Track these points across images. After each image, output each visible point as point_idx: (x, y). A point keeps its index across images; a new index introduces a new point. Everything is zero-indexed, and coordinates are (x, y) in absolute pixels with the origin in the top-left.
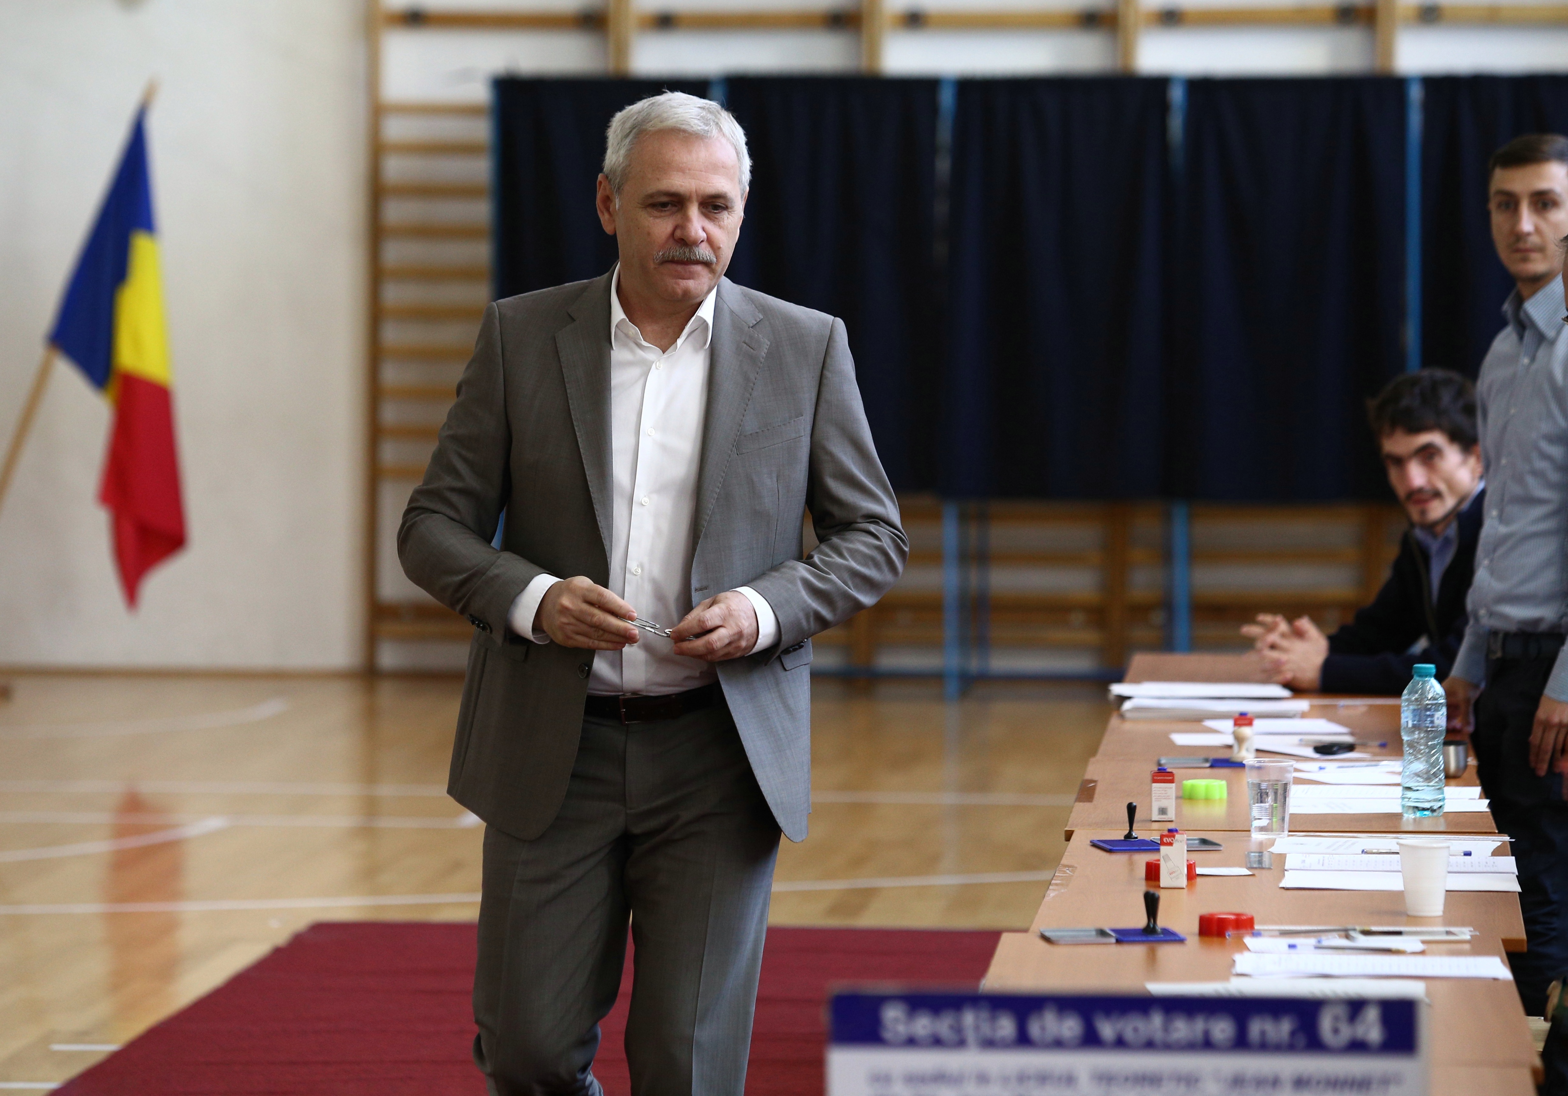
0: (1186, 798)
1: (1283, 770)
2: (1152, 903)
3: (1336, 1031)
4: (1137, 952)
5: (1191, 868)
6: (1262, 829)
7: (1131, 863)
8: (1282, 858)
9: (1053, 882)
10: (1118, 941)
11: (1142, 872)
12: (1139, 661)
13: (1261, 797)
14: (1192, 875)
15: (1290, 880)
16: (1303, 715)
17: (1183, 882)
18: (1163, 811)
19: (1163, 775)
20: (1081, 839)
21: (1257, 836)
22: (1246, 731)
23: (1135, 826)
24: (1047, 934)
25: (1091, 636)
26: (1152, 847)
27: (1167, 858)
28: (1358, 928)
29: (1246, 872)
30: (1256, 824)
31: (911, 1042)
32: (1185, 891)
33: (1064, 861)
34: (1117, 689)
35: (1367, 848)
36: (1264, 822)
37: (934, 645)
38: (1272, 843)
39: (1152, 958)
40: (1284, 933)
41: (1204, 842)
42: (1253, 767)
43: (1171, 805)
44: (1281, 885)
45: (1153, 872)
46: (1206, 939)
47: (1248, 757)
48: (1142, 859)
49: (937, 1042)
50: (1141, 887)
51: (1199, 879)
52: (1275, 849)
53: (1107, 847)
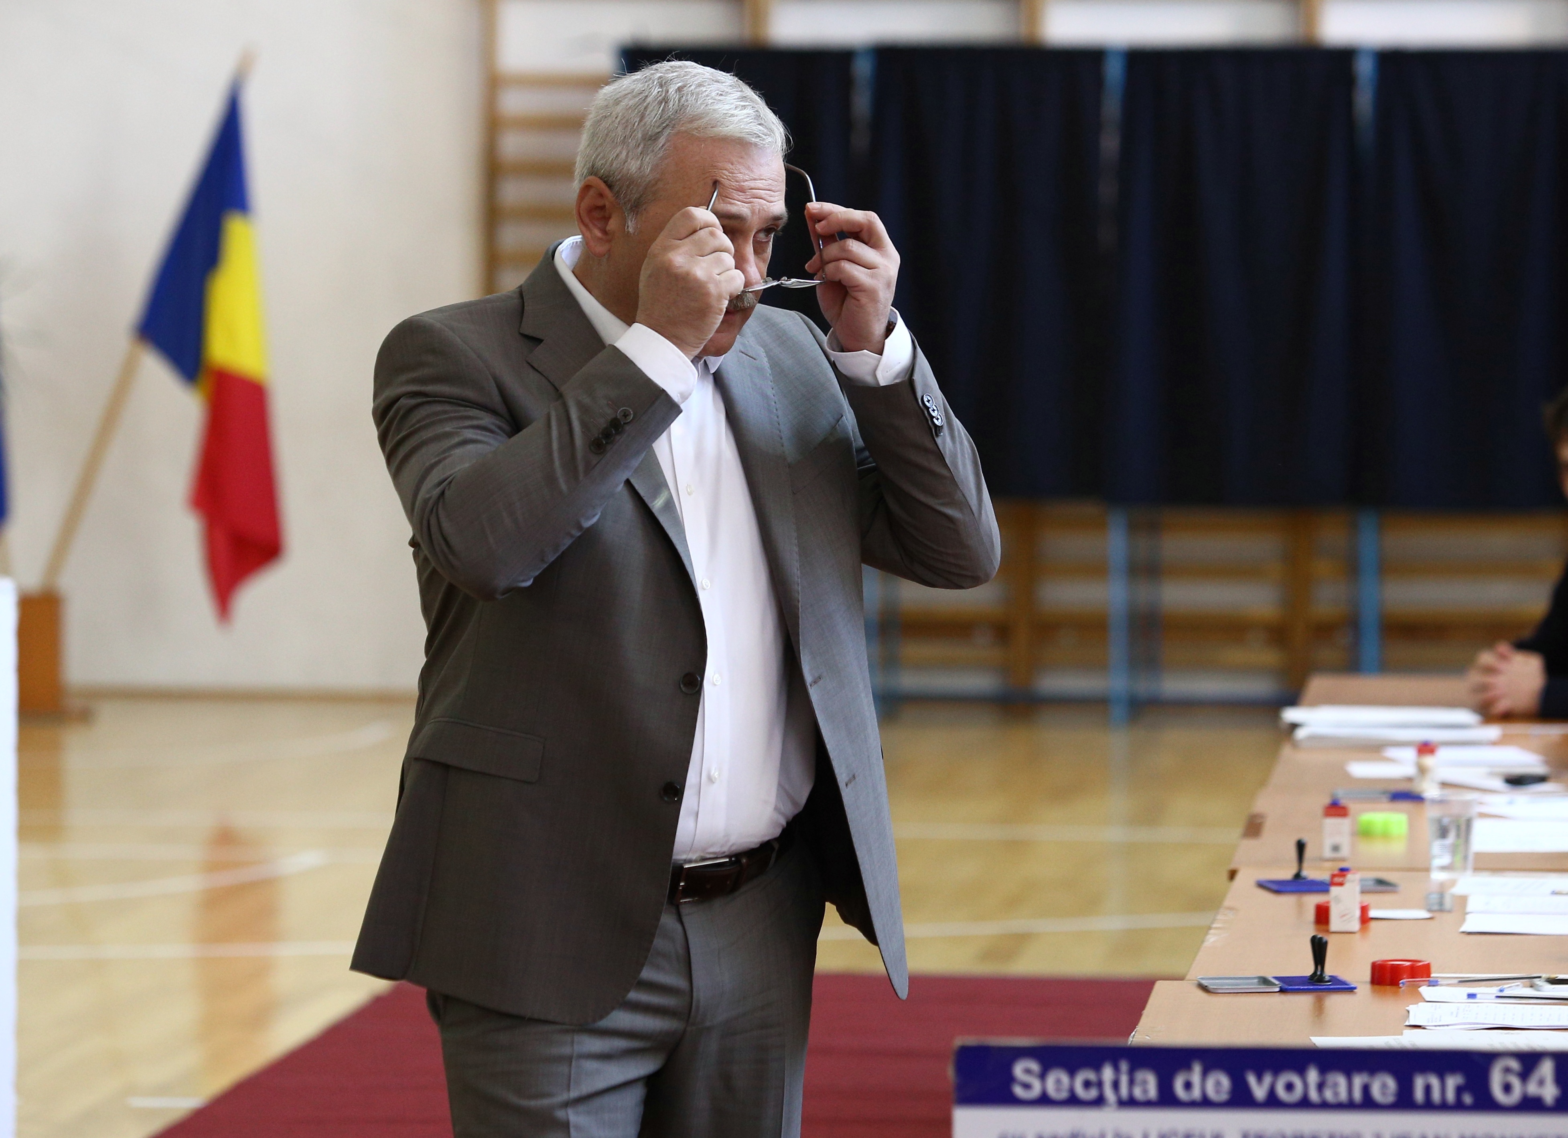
0: (1364, 834)
1: (1467, 804)
2: (1319, 949)
3: (1507, 1088)
4: (1303, 1002)
5: (1364, 910)
6: (1443, 868)
7: (1300, 906)
8: (1462, 900)
9: (1214, 926)
10: (1282, 991)
11: (1311, 915)
12: (1317, 684)
13: (1443, 833)
14: (1365, 919)
15: (1470, 925)
16: (1494, 743)
17: (1355, 925)
18: (1336, 848)
19: (1336, 809)
20: (1246, 879)
21: (1438, 876)
22: (1429, 761)
23: (1306, 864)
24: (1205, 982)
25: (1269, 657)
26: (1322, 887)
27: (1338, 900)
28: (1544, 976)
29: (1425, 914)
30: (1437, 862)
31: (1044, 1101)
32: (1357, 936)
33: (1227, 903)
34: (1291, 715)
35: (1558, 888)
36: (1446, 860)
37: (1100, 666)
38: (1453, 883)
39: (1319, 1010)
40: (1464, 982)
41: (1380, 882)
42: (1434, 802)
43: (1345, 842)
44: (1463, 929)
45: (1322, 915)
46: (1377, 987)
47: (1430, 791)
48: (1312, 901)
49: (1073, 1101)
50: (1310, 931)
51: (1373, 924)
52: (1458, 890)
53: (1276, 888)
